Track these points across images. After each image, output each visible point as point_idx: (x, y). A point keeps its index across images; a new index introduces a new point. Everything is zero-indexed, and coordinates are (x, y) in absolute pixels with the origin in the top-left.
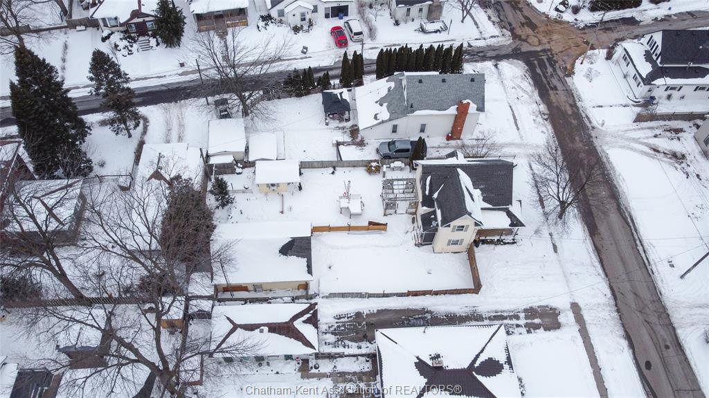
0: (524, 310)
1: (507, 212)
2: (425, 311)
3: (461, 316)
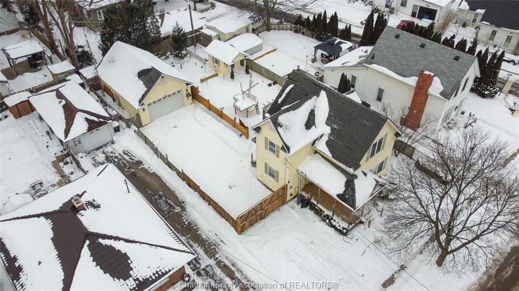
1: (348, 180)
2: (181, 204)
3: (199, 235)
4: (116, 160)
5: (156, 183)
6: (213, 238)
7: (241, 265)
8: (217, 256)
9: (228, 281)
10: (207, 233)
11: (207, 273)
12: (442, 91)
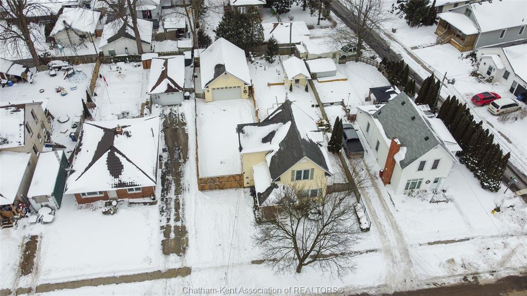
0: (185, 226)
1: (270, 187)
2: (186, 158)
3: (180, 180)
4: (174, 117)
5: (183, 141)
6: (186, 185)
7: (187, 207)
8: (179, 196)
9: (173, 210)
10: (186, 181)
11: (167, 201)
12: (403, 160)
